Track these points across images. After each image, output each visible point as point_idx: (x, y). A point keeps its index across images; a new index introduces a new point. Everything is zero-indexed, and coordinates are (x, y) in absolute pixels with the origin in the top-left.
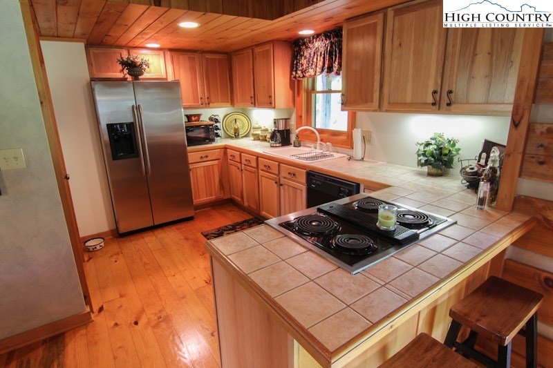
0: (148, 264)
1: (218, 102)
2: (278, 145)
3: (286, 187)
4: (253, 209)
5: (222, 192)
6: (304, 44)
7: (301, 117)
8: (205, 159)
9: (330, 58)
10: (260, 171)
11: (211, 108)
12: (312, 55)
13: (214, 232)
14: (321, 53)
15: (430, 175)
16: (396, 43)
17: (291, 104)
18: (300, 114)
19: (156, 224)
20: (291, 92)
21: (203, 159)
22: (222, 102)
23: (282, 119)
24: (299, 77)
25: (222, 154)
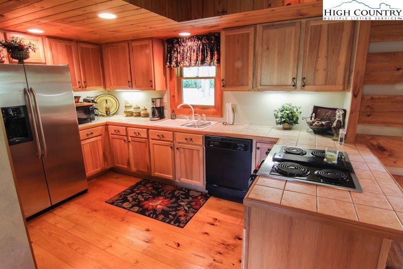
0: (73, 244)
1: (93, 86)
2: (156, 119)
3: (182, 150)
4: (143, 172)
5: (106, 163)
6: (178, 42)
7: (174, 96)
8: (91, 136)
9: (203, 54)
10: (151, 140)
11: (87, 91)
12: (186, 51)
13: (117, 198)
14: (194, 50)
15: (285, 129)
16: (265, 47)
17: (165, 87)
18: (172, 94)
19: (53, 204)
20: (164, 78)
21: (89, 136)
22: (96, 86)
23: (159, 98)
24: (174, 67)
25: (104, 131)
